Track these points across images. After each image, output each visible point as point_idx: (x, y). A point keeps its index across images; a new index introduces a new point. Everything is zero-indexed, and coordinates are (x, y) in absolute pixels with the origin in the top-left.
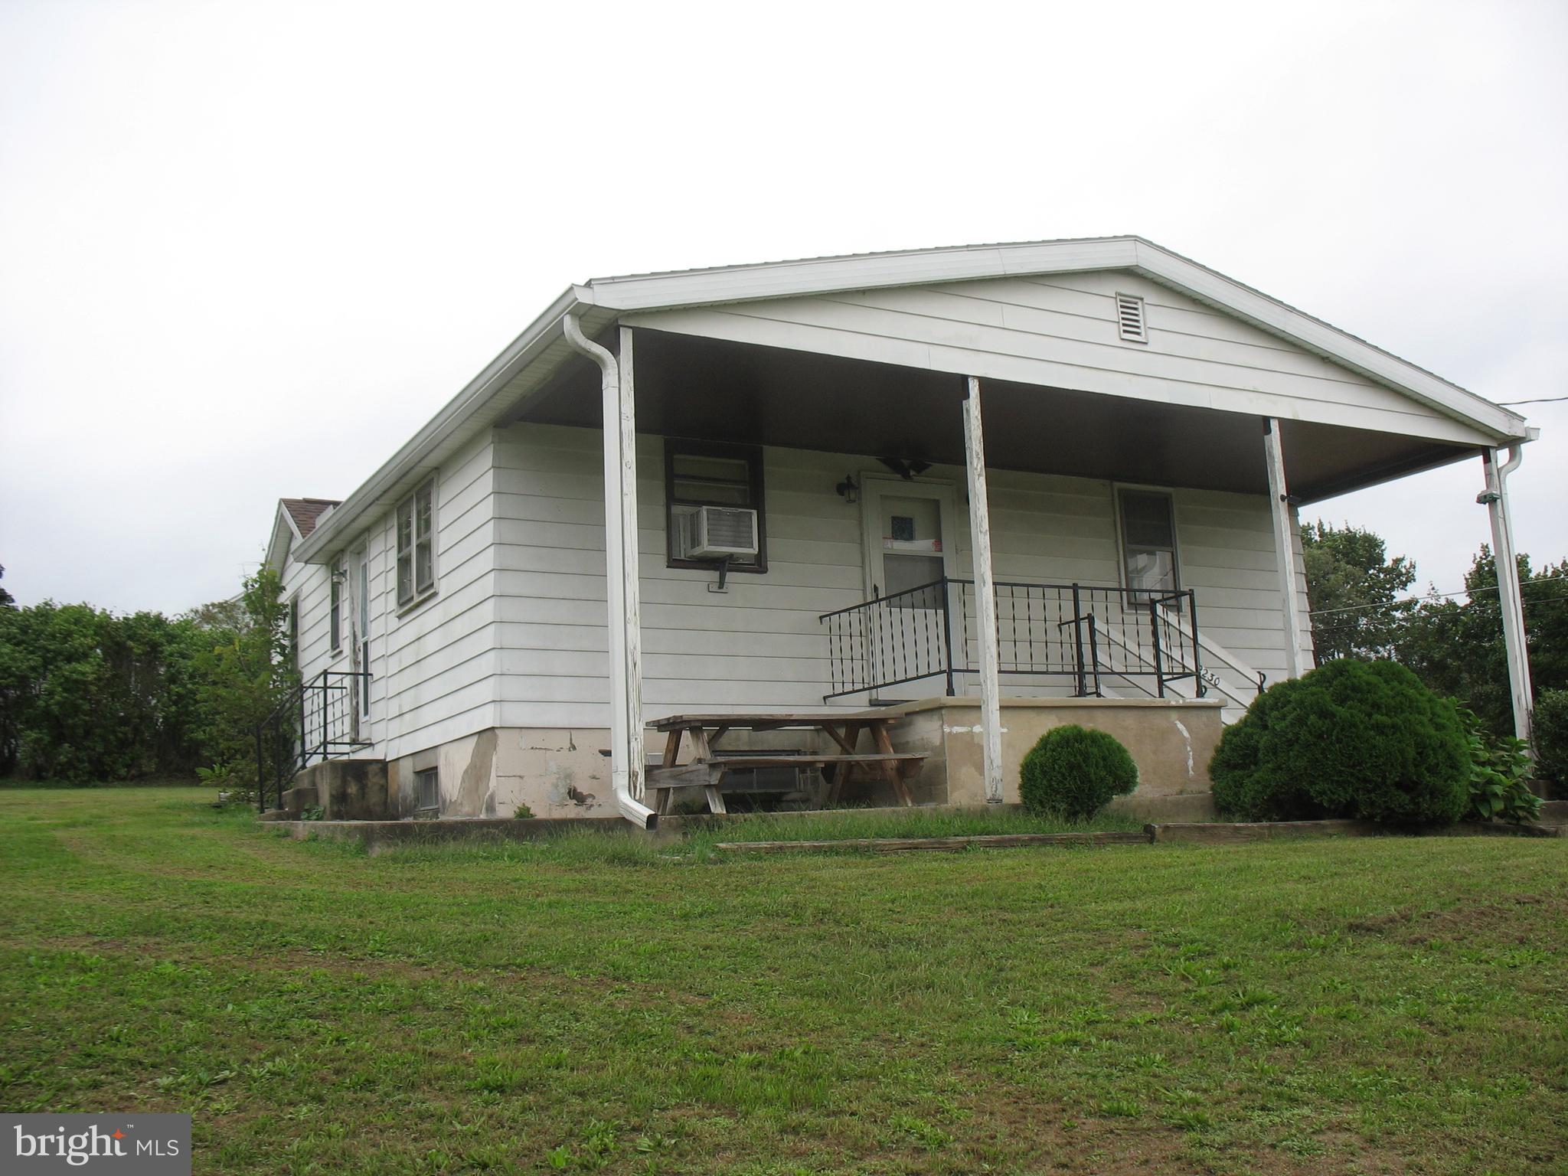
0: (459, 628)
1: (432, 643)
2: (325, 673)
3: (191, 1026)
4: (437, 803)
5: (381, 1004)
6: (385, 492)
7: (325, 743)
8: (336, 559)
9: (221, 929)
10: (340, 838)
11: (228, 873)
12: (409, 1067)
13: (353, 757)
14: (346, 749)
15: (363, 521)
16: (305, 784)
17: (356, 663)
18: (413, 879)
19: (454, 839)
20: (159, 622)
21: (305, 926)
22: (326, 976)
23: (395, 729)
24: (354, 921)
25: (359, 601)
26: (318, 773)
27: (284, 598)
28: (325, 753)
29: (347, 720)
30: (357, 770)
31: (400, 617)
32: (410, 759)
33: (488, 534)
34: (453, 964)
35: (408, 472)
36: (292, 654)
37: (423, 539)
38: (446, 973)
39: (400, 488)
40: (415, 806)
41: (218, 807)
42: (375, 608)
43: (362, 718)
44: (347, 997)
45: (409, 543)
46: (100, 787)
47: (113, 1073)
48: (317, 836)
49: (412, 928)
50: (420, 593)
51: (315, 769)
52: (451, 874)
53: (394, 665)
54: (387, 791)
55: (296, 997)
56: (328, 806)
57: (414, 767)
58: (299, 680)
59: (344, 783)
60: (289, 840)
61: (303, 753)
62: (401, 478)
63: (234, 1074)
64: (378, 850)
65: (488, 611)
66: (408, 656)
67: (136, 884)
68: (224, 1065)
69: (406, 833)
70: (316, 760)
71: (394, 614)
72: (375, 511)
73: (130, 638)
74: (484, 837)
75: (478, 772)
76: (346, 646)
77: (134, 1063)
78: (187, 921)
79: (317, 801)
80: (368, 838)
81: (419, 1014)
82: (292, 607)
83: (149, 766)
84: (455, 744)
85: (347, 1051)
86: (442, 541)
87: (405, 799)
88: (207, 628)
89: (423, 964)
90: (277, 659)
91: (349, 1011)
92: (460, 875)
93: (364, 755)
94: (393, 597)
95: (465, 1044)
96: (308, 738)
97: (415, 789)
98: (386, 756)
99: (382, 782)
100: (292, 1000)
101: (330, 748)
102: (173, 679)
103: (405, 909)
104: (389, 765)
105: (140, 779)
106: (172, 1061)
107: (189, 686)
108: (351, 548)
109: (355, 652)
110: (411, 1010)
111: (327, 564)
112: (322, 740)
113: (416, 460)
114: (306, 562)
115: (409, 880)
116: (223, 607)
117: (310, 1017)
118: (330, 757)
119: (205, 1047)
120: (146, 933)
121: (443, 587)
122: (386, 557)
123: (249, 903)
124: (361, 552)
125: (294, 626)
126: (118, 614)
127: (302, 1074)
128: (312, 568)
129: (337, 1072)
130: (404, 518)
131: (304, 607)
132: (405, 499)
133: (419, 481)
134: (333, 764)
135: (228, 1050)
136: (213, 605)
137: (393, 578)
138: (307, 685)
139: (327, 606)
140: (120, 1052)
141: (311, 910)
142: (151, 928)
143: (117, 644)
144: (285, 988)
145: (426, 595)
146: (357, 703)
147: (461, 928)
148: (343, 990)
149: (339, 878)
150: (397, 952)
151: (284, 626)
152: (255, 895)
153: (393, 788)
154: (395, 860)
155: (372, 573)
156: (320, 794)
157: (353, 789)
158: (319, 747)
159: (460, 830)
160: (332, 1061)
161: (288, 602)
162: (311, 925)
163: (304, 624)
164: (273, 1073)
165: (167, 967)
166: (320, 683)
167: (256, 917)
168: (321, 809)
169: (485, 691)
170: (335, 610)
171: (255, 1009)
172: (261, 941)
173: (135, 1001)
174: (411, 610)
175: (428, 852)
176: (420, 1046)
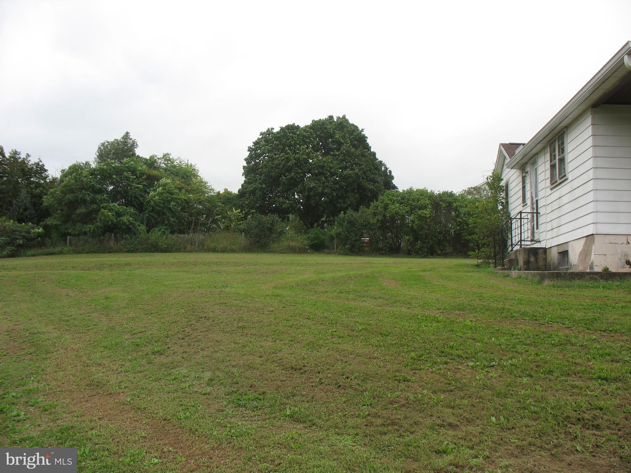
0: (578, 193)
1: (565, 200)
2: (521, 213)
3: (479, 345)
4: (568, 265)
5: (553, 342)
6: (544, 138)
7: (521, 241)
8: (524, 166)
9: (487, 310)
10: (530, 277)
11: (487, 289)
12: (566, 367)
13: (532, 246)
14: (529, 243)
15: (535, 151)
16: (513, 257)
17: (533, 208)
18: (562, 294)
19: (579, 279)
20: (451, 195)
21: (520, 311)
22: (530, 329)
23: (550, 234)
24: (539, 309)
25: (534, 183)
26: (518, 252)
27: (503, 183)
28: (521, 245)
29: (530, 231)
30: (534, 252)
31: (551, 189)
32: (556, 247)
33: (590, 153)
34: (582, 329)
35: (554, 129)
36: (506, 205)
37: (561, 156)
38: (579, 332)
39: (551, 136)
40: (558, 267)
41: (478, 266)
42: (541, 186)
43: (536, 231)
44: (539, 338)
45: (555, 159)
46: (431, 258)
47: (452, 359)
48: (520, 276)
49: (564, 314)
50: (560, 179)
51: (517, 251)
52: (578, 293)
53: (549, 209)
54: (546, 260)
55: (519, 337)
56: (522, 266)
57: (558, 250)
58: (509, 216)
59: (529, 256)
60: (509, 278)
61: (512, 245)
62: (551, 132)
63: (497, 364)
64: (547, 282)
65: (590, 186)
66: (555, 205)
67: (453, 292)
68: (493, 360)
69: (558, 276)
70: (517, 248)
71: (549, 188)
72: (540, 146)
73: (441, 201)
74: (591, 279)
75: (586, 253)
76: (529, 202)
77: (459, 356)
78: (474, 306)
79: (518, 264)
80: (542, 278)
81: (569, 347)
82: (506, 187)
83: (449, 250)
84: (576, 241)
85: (541, 359)
86: (569, 157)
87: (554, 263)
88: (470, 197)
89: (569, 328)
90: (500, 207)
91: (540, 344)
92: (582, 294)
93: (537, 245)
94: (548, 181)
95: (589, 360)
96: (514, 239)
97: (558, 259)
98: (546, 246)
99: (544, 256)
100: (517, 338)
101: (523, 243)
102: (457, 216)
103: (560, 306)
104: (547, 250)
105: (445, 255)
106: (473, 357)
107: (464, 218)
108: (530, 162)
109: (532, 204)
110: (565, 345)
111: (520, 169)
112: (519, 239)
113: (557, 124)
114: (512, 168)
115: (560, 295)
116: (475, 188)
117: (525, 345)
118: (523, 246)
119: (485, 353)
120: (459, 310)
121: (570, 176)
122: (545, 165)
123: (497, 301)
124: (534, 163)
125: (507, 195)
126: (436, 192)
127: (523, 366)
128: (514, 171)
129: (537, 366)
130: (552, 149)
131: (511, 187)
132: (553, 140)
133: (560, 132)
134: (524, 249)
135: (494, 355)
136: (472, 188)
137: (548, 174)
138: (513, 217)
139: (520, 186)
140: (455, 352)
141: (522, 304)
142: (461, 308)
143: (436, 203)
144: (514, 333)
145: (563, 180)
146: (534, 225)
147: (584, 315)
148: (537, 335)
149: (532, 293)
150: (558, 322)
151: (503, 195)
152: (499, 298)
153: (548, 259)
154: (554, 286)
155: (539, 172)
156: (519, 261)
157: (532, 259)
158: (518, 242)
159: (581, 275)
160: (534, 362)
161: (504, 185)
162: (523, 310)
163: (511, 193)
164: (512, 365)
165: (468, 322)
166: (519, 217)
167: (500, 306)
168: (519, 267)
169: (590, 219)
170: (524, 187)
171: (503, 340)
172: (503, 315)
173: (458, 334)
174: (556, 186)
175: (567, 284)
176: (571, 360)
